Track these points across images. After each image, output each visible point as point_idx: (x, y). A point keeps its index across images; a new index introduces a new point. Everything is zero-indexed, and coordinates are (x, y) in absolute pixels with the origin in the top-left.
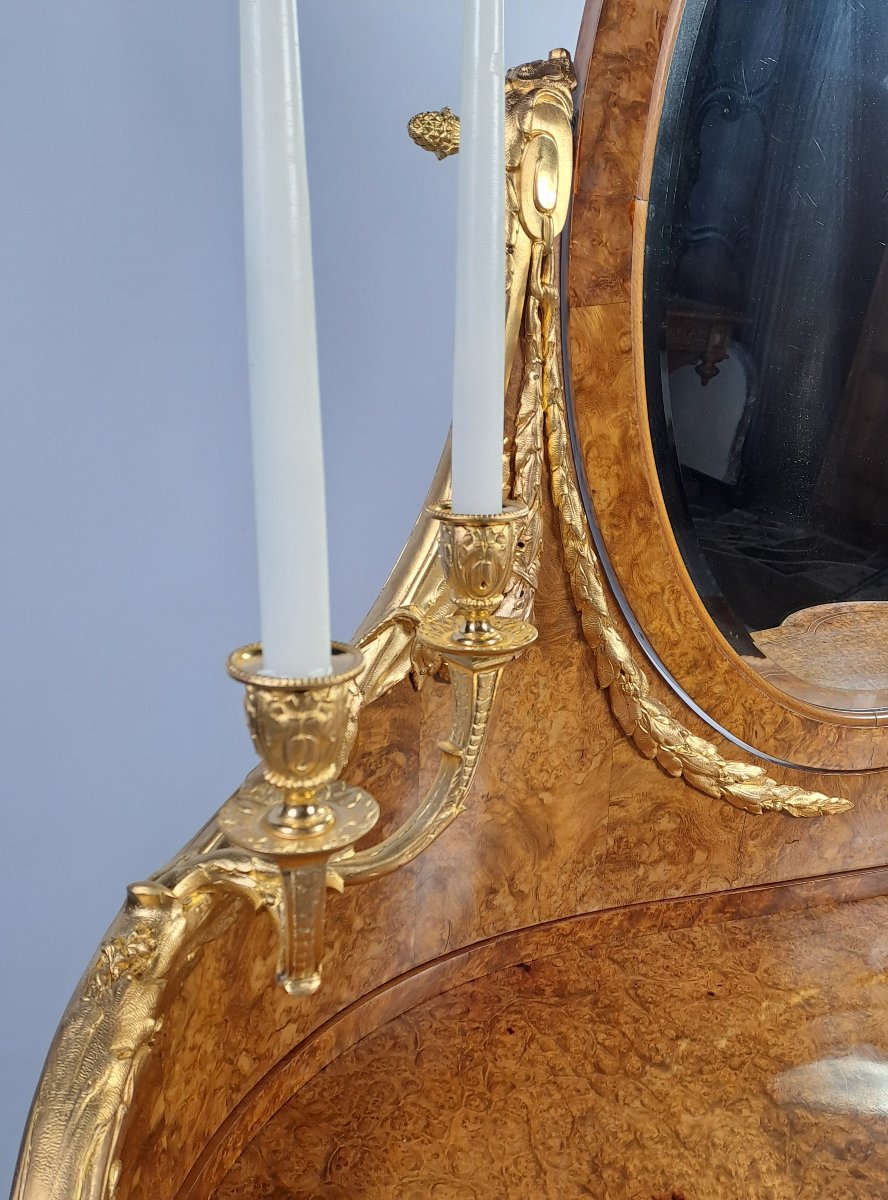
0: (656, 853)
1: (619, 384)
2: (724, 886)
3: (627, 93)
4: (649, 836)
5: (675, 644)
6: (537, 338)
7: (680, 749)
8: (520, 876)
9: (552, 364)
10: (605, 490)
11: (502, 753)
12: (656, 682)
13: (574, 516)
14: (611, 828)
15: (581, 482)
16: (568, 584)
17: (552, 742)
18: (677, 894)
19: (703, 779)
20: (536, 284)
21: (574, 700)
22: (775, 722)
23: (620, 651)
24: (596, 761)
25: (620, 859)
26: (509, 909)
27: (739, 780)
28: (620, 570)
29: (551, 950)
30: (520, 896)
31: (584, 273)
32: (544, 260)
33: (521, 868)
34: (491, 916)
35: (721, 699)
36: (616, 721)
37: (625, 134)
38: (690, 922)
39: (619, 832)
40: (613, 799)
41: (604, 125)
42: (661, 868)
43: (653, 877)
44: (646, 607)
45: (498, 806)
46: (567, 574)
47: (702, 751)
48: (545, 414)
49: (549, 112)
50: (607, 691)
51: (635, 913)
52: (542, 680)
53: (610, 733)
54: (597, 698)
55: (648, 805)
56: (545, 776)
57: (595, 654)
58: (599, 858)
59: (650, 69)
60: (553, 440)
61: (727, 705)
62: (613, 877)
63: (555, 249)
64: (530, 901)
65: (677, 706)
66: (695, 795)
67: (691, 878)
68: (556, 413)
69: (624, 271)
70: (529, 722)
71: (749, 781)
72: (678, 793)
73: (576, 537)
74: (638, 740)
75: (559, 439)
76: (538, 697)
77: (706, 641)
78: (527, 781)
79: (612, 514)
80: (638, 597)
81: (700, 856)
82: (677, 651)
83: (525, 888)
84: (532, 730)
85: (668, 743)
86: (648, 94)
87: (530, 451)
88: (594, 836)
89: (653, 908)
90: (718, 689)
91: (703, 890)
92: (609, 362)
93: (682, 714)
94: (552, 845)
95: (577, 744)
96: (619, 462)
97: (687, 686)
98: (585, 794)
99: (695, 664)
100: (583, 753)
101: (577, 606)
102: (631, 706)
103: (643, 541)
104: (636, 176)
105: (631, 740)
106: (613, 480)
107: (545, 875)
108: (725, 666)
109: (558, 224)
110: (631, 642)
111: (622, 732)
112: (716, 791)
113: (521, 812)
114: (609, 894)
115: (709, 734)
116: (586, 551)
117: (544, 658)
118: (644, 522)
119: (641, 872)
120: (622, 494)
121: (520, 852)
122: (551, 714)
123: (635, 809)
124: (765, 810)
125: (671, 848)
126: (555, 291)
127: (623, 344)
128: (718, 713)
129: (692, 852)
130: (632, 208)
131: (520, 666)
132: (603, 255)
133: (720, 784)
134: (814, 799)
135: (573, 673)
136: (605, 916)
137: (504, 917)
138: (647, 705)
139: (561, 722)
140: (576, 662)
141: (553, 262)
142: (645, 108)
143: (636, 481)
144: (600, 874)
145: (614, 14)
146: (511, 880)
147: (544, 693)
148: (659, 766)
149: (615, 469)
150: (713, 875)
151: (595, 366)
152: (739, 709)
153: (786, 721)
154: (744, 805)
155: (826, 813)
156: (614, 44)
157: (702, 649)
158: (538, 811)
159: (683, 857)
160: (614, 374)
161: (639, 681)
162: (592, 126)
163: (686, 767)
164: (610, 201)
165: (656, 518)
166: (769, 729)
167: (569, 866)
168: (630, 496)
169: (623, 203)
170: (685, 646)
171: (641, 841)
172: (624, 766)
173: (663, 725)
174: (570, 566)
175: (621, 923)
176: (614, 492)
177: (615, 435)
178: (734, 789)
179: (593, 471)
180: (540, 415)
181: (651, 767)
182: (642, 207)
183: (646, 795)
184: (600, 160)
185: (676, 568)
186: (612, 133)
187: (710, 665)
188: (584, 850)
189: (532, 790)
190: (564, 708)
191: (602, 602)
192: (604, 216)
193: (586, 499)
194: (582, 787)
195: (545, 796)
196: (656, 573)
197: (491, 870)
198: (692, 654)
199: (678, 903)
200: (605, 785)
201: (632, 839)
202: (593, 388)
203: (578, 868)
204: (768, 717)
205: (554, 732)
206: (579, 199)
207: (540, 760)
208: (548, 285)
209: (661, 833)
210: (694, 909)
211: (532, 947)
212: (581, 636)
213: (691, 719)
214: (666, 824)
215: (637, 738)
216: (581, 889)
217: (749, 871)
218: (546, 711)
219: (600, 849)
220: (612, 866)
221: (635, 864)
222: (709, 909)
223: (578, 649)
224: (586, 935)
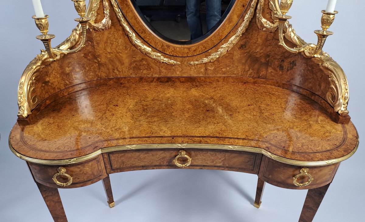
0: (144, 68)
2: (158, 76)
4: (142, 64)
8: (118, 68)
12: (137, 35)
14: (134, 62)
18: (149, 76)
19: (149, 55)
21: (122, 37)
24: (129, 49)
25: (137, 68)
26: (118, 73)
27: (156, 56)
29: (126, 82)
30: (119, 71)
33: (118, 66)
34: (114, 74)
36: (130, 42)
38: (152, 82)
39: (136, 63)
40: (133, 56)
42: (145, 70)
43: (144, 72)
45: (112, 54)
47: (149, 49)
50: (128, 36)
51: (141, 79)
52: (115, 33)
53: (131, 44)
54: (126, 37)
55: (140, 59)
56: (119, 50)
57: (124, 29)
58: (133, 67)
62: (137, 71)
64: (121, 73)
65: (142, 40)
66: (148, 58)
67: (151, 73)
70: (114, 40)
72: (146, 57)
73: (115, 7)
74: (135, 46)
76: (115, 35)
78: (116, 51)
81: (152, 70)
84: (115, 42)
85: (140, 47)
89: (145, 78)
90: (148, 37)
91: (153, 76)
93: (144, 42)
94: (123, 63)
95: (124, 45)
97: (142, 36)
98: (128, 55)
99: (142, 32)
100: (126, 47)
101: (118, 20)
102: (133, 39)
103: (127, 8)
107: (123, 68)
110: (131, 27)
113: (116, 56)
114: (136, 74)
117: (115, 29)
118: (127, 5)
119: (142, 71)
121: (118, 64)
123: (138, 59)
124: (163, 63)
125: (146, 67)
129: (150, 69)
131: (110, 30)
133: (152, 56)
134: (172, 61)
135: (121, 32)
136: (136, 78)
137: (116, 74)
139: (120, 41)
140: (121, 30)
144: (134, 70)
146: (117, 68)
148: (140, 51)
150: (155, 74)
152: (153, 42)
153: (163, 45)
154: (158, 61)
155: (175, 65)
157: (143, 29)
158: (119, 56)
161: (133, 36)
163: (146, 52)
166: (160, 46)
170: (140, 28)
171: (140, 65)
172: (134, 51)
175: (139, 80)
183: (140, 57)
187: (145, 33)
188: (130, 64)
189: (118, 53)
190: (120, 38)
194: (127, 53)
195: (120, 54)
196: (131, 14)
197: (113, 66)
199: (149, 78)
200: (131, 54)
203: (129, 68)
204: (159, 44)
207: (118, 47)
209: (144, 64)
210: (152, 79)
211: (123, 81)
212: (121, 25)
214: (144, 62)
216: (131, 72)
217: (162, 74)
218: (117, 38)
219: (132, 66)
221: (140, 69)
222: (155, 80)
223: (121, 28)
224: (133, 80)
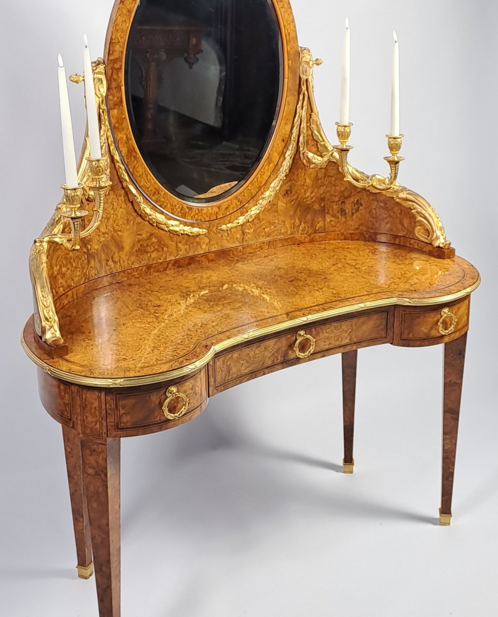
0: (153, 249)
1: (124, 125)
2: (173, 258)
3: (117, 66)
4: (150, 244)
5: (148, 188)
6: (103, 118)
7: (154, 217)
8: (114, 257)
9: (107, 123)
10: (124, 151)
11: (106, 221)
12: (145, 199)
13: (117, 157)
14: (139, 242)
15: (117, 148)
16: (118, 175)
17: (119, 217)
18: (161, 261)
19: (162, 226)
20: (102, 107)
21: (124, 205)
22: (179, 207)
23: (134, 191)
24: (132, 222)
25: (142, 251)
26: (113, 266)
27: (172, 226)
28: (131, 170)
29: (126, 278)
30: (115, 262)
31: (111, 104)
32: (102, 101)
33: (115, 254)
34: (108, 268)
35: (163, 202)
36: (135, 211)
37: (117, 74)
38: (165, 269)
39: (141, 243)
40: (138, 233)
41: (112, 73)
42: (155, 252)
43: (152, 256)
44: (139, 178)
45: (107, 236)
46: (117, 172)
47: (161, 218)
48: (107, 134)
49: (100, 73)
50: (132, 203)
51: (149, 267)
52: (114, 200)
53: (135, 214)
54: (130, 204)
55: (148, 234)
56: (118, 227)
57: (127, 192)
58: (136, 251)
59: (121, 61)
60: (109, 140)
61: (166, 204)
62: (141, 256)
63: (104, 99)
64: (118, 264)
65: (152, 206)
66: (161, 231)
67: (164, 256)
68: (109, 133)
69: (121, 101)
70: (112, 212)
71: (175, 225)
72: (156, 231)
73: (118, 162)
74: (142, 216)
75: (111, 139)
76: (113, 205)
77: (157, 187)
78: (113, 229)
79: (127, 156)
80: (136, 176)
81: (165, 249)
82: (149, 190)
83: (116, 260)
84: (113, 214)
85: (150, 215)
86: (121, 66)
87: (104, 143)
88: (134, 244)
89: (154, 265)
90: (162, 199)
91: (168, 260)
92: (120, 121)
93: (154, 208)
94: (123, 247)
95: (126, 218)
96: (126, 143)
97: (154, 199)
98: (130, 232)
99: (155, 193)
100: (128, 220)
101: (121, 180)
102: (139, 206)
103: (136, 162)
104: (121, 81)
105: (140, 216)
106: (126, 148)
107: (122, 256)
108: (163, 193)
109: (104, 94)
110: (137, 188)
111: (138, 214)
112: (166, 229)
113: (113, 237)
114: (141, 262)
115: (162, 213)
116: (121, 166)
117: (114, 194)
118: (135, 157)
119: (149, 254)
120: (128, 151)
121: (114, 249)
122: (118, 209)
123: (144, 236)
124: (182, 234)
125: (156, 247)
126: (106, 108)
127: (123, 116)
128: (163, 206)
129: (163, 248)
130: (121, 89)
132: (115, 99)
133: (167, 227)
134: (195, 230)
135: (122, 198)
136: (140, 268)
137: (111, 268)
138: (143, 205)
139: (121, 212)
140: (123, 195)
141: (104, 101)
142: (121, 68)
143: (132, 147)
144: (137, 256)
145: (111, 52)
146: (112, 258)
147: (115, 204)
148: (149, 223)
149: (126, 145)
150: (170, 255)
151: (117, 122)
152: (169, 205)
153: (182, 207)
154: (175, 233)
155: (200, 235)
156: (112, 58)
157: (156, 189)
158: (117, 237)
159: (161, 249)
160: (122, 123)
161: (140, 199)
162: (110, 73)
163: (157, 222)
164: (116, 88)
165: (138, 156)
166: (179, 210)
167: (128, 253)
168: (130, 151)
169: (118, 88)
170: (151, 188)
171: (147, 246)
172: (139, 223)
173: (148, 210)
174: (117, 170)
175: (145, 270)
176: (126, 150)
177: (125, 138)
178: (171, 228)
179: (120, 146)
180: (105, 134)
181: (147, 223)
182: (123, 88)
183: (147, 232)
184: (112, 80)
185: (145, 168)
186: (114, 74)
187: (159, 193)
188: (132, 248)
189: (115, 231)
190: (121, 208)
191: (127, 178)
192: (115, 91)
193: (120, 153)
194: (129, 230)
195: (119, 233)
196: (140, 170)
197: (106, 254)
198: (153, 190)
199: (161, 263)
200: (135, 229)
201: (145, 245)
202: (118, 127)
203: (131, 254)
204: (177, 206)
205: (119, 214)
206: (109, 89)
207: (116, 222)
208: (104, 107)
209: (153, 242)
210: (166, 265)
211: (120, 277)
212: (123, 188)
213: (156, 209)
214: (154, 240)
215: (142, 215)
216: (132, 261)
217: (181, 253)
218: (116, 208)
219: (136, 248)
220: (140, 253)
221: (148, 253)
222: (170, 265)
223: (123, 192)
224: (136, 274)
